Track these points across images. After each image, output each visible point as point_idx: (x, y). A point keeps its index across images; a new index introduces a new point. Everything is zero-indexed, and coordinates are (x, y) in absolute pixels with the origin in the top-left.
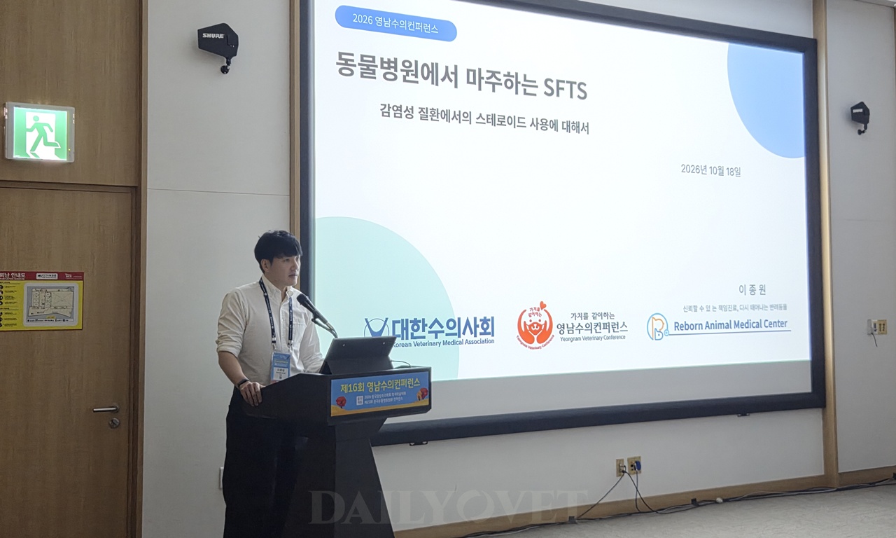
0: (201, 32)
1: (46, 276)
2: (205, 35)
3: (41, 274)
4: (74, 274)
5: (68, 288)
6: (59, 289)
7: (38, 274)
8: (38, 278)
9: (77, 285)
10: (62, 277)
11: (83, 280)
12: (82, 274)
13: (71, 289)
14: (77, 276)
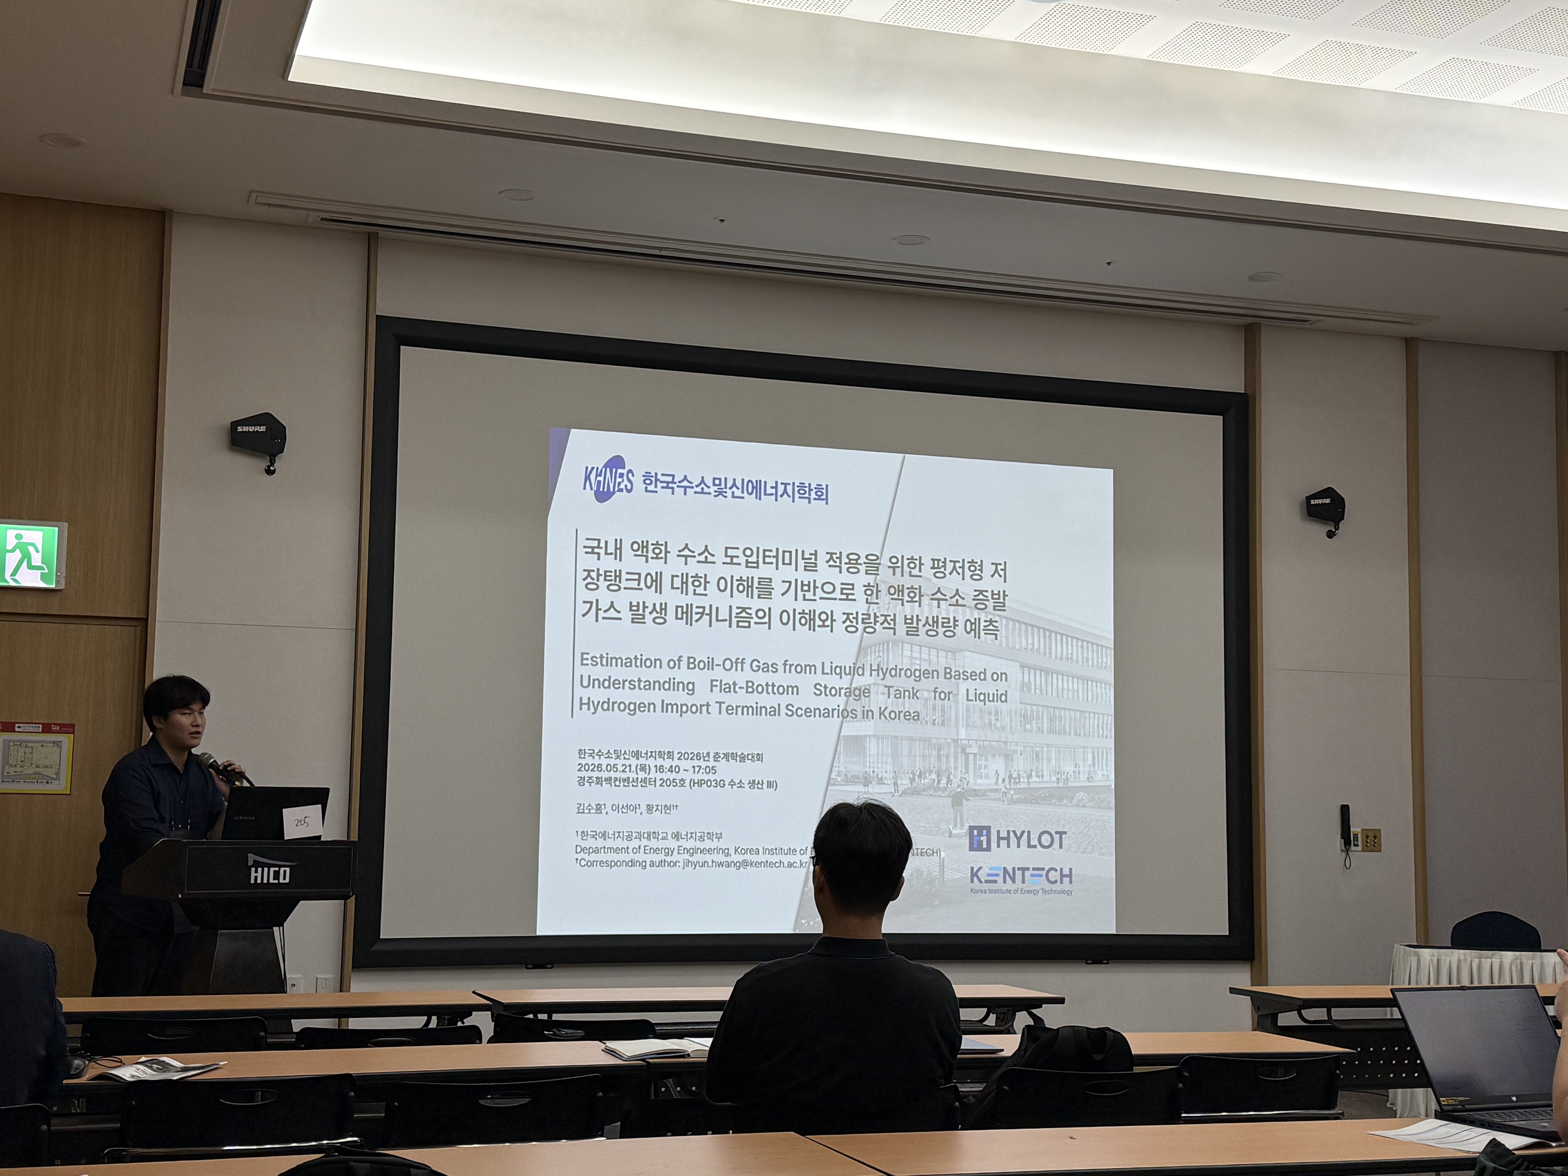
0: (235, 424)
1: (28, 728)
2: (240, 429)
3: (21, 725)
4: (62, 726)
5: (54, 742)
6: (43, 743)
7: (17, 725)
8: (17, 729)
9: (66, 740)
10: (47, 729)
11: (73, 733)
12: (73, 726)
13: (58, 744)
14: (67, 728)
